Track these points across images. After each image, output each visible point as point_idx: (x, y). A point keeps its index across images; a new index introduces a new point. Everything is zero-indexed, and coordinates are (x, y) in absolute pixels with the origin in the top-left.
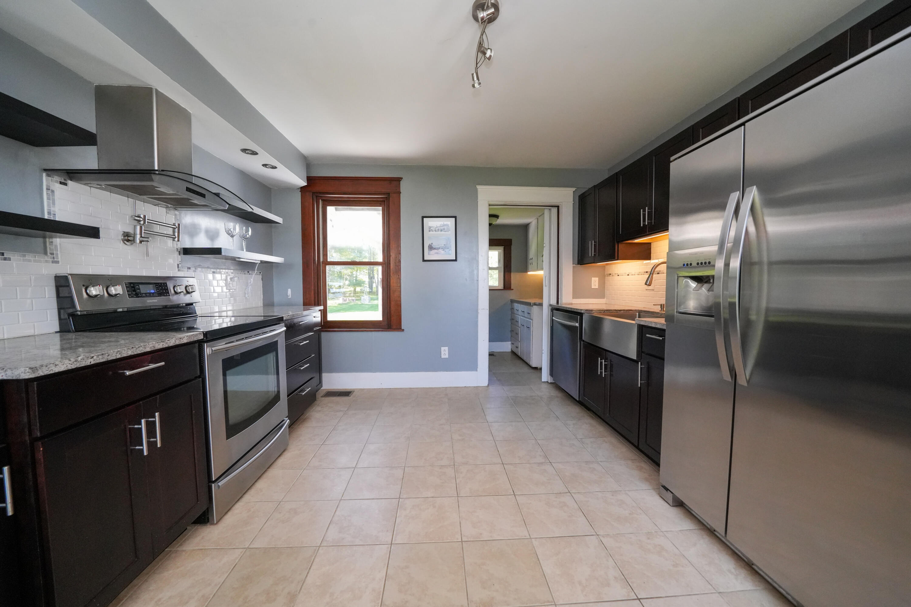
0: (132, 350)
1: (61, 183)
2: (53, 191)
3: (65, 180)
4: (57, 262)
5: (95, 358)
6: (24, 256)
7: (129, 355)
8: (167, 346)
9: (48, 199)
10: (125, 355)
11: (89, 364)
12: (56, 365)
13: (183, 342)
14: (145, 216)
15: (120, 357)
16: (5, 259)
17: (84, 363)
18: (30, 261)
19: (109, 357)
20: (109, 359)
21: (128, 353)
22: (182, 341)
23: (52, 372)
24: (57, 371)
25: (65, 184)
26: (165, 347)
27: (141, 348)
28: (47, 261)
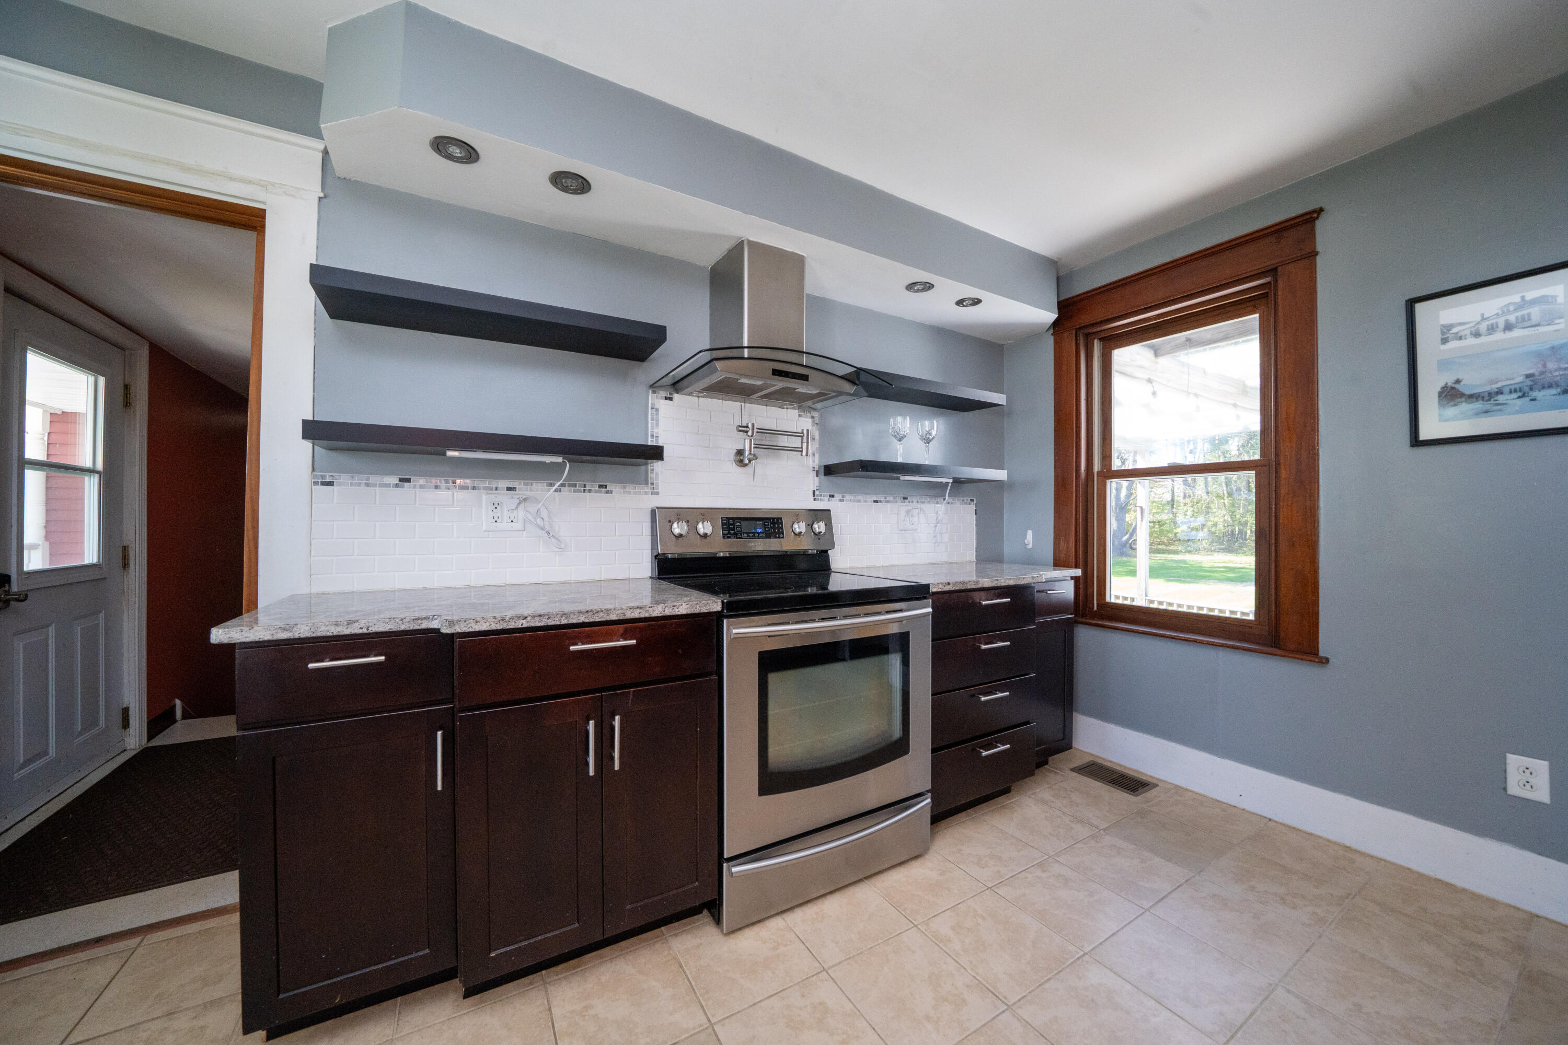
0: (586, 615)
1: (666, 398)
2: (657, 410)
3: (671, 394)
4: (657, 493)
5: (529, 619)
6: (625, 487)
7: (581, 621)
8: (647, 615)
9: (652, 419)
10: (575, 621)
11: (520, 626)
12: (477, 622)
13: (679, 613)
14: (753, 425)
15: (567, 623)
16: (607, 492)
17: (513, 623)
18: (629, 493)
19: (550, 620)
20: (549, 624)
21: (579, 618)
22: (677, 610)
23: (471, 630)
24: (477, 629)
25: (671, 399)
26: (643, 616)
27: (601, 614)
28: (646, 493)
